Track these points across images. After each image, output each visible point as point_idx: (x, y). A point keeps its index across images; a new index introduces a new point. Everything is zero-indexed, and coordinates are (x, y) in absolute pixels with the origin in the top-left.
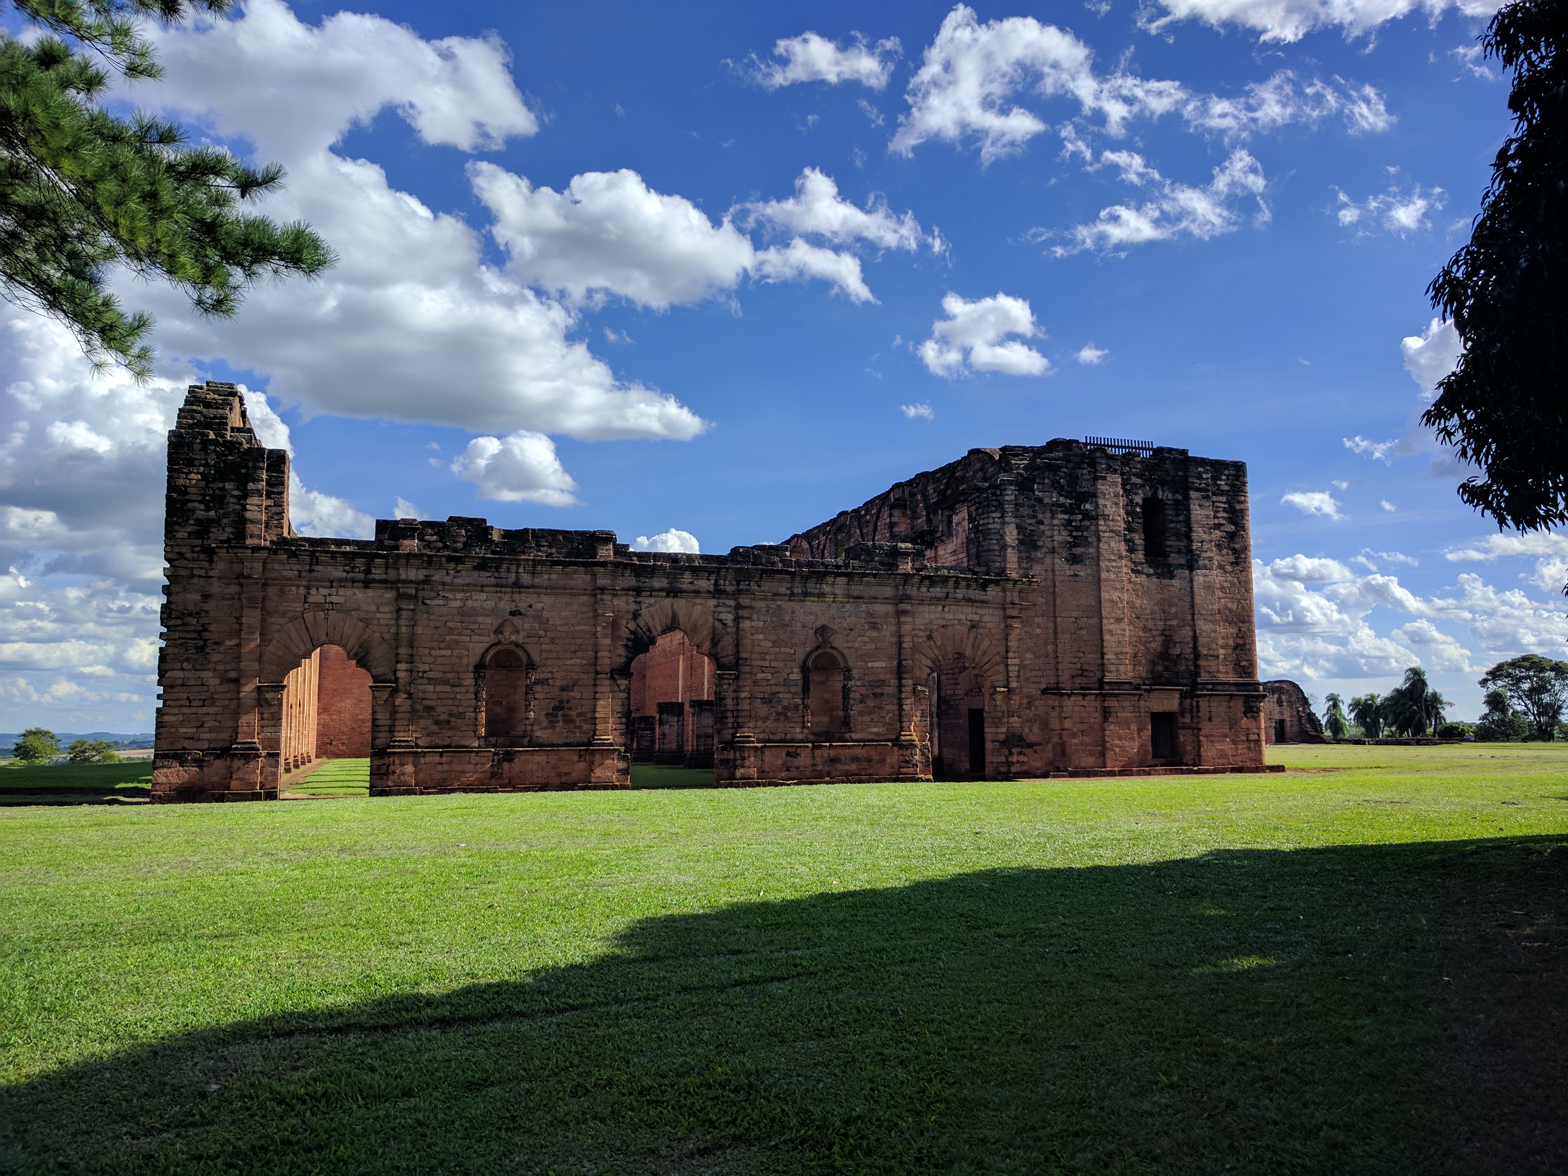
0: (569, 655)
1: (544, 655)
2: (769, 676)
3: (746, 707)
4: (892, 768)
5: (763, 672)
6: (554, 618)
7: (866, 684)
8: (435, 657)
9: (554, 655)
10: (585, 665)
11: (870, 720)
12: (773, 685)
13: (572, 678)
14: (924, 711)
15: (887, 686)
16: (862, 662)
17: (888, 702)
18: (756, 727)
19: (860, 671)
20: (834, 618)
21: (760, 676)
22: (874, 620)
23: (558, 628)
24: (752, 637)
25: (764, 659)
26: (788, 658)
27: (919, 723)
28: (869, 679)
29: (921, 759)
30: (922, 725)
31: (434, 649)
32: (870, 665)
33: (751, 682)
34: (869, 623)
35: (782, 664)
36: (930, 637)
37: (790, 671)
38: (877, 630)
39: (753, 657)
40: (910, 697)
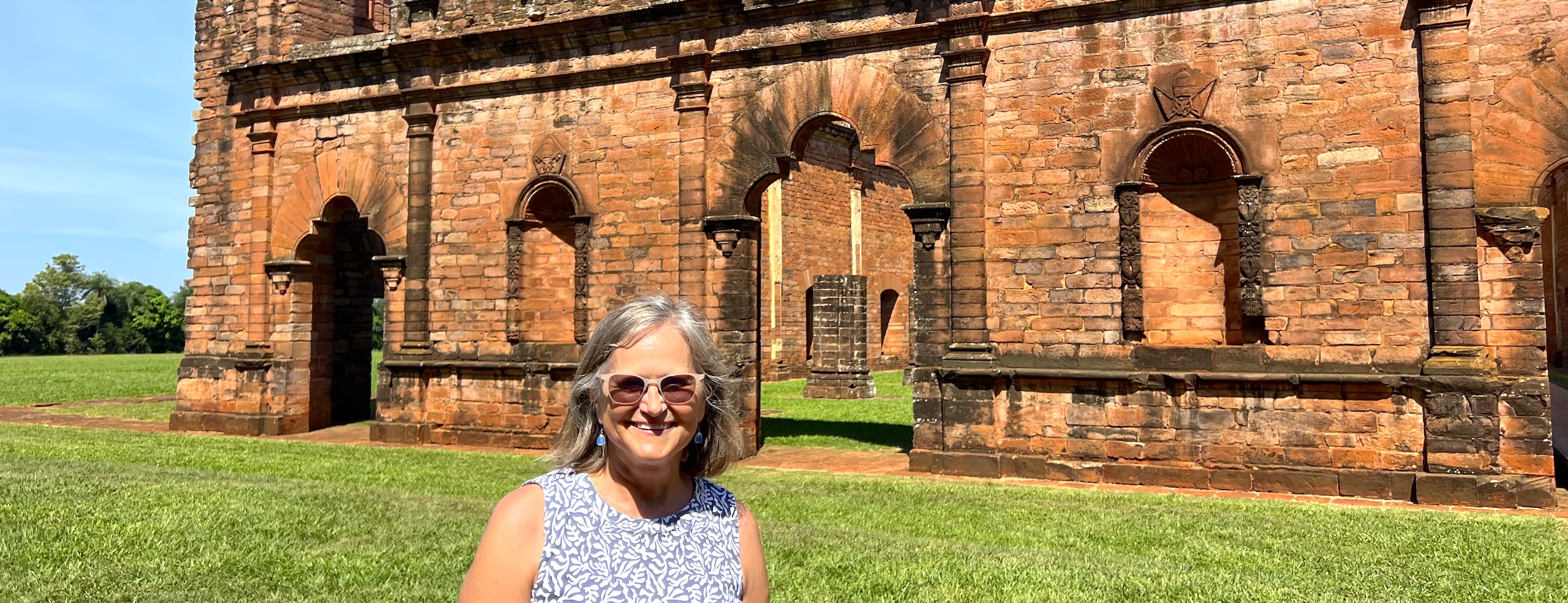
0: (642, 190)
1: (604, 193)
2: (1034, 208)
3: (974, 282)
4: (1398, 448)
5: (1016, 198)
6: (618, 124)
7: (1314, 211)
8: (460, 207)
9: (618, 192)
10: (666, 206)
11: (1329, 311)
12: (1042, 228)
13: (646, 233)
14: (1523, 283)
15: (1385, 214)
16: (1299, 152)
17: (1389, 259)
18: (1000, 330)
19: (1291, 177)
20: (1209, 45)
21: (1009, 208)
22: (1336, 34)
23: (625, 141)
24: (990, 120)
25: (1018, 168)
26: (1078, 161)
27: (1503, 319)
28: (1325, 198)
29: (1509, 426)
30: (1518, 325)
31: (456, 195)
32: (1324, 158)
33: (989, 224)
34: (1319, 43)
35: (1065, 175)
36: (1543, 58)
37: (1087, 191)
38: (1349, 61)
39: (990, 163)
40: (1465, 241)
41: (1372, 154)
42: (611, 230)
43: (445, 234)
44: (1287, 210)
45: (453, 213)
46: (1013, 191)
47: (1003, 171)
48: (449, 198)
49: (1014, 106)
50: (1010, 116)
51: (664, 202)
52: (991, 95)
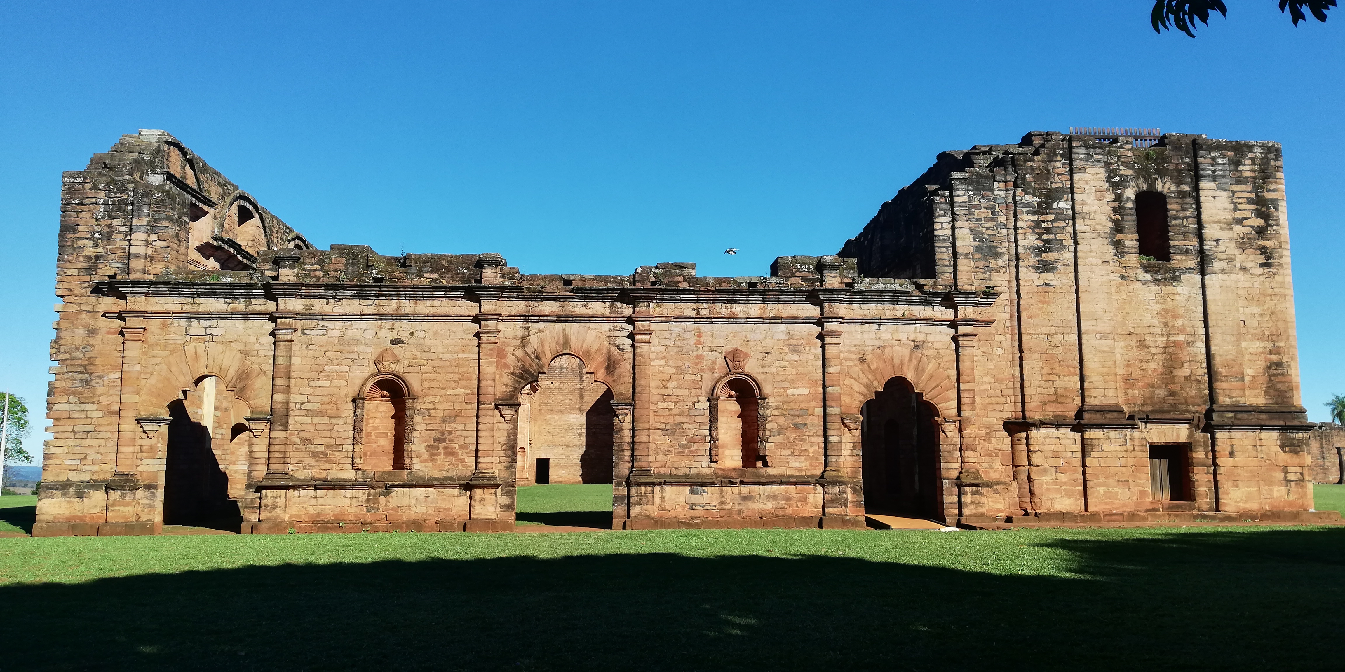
2: (672, 405)
3: (645, 439)
4: (815, 508)
5: (664, 401)
6: (437, 346)
7: (785, 413)
8: (314, 387)
9: (435, 384)
10: (468, 394)
11: (790, 453)
12: (676, 415)
13: (454, 409)
14: (855, 444)
15: (810, 415)
16: (780, 389)
17: (811, 434)
18: (656, 461)
19: (777, 398)
20: (748, 341)
21: (661, 405)
22: (794, 342)
23: (441, 356)
24: (652, 363)
25: (665, 387)
26: (693, 385)
27: (849, 457)
28: (789, 408)
29: (852, 498)
30: (854, 459)
31: (312, 380)
32: (790, 392)
33: (651, 412)
34: (789, 345)
35: (687, 392)
36: (863, 360)
37: (696, 399)
38: (798, 353)
39: (653, 384)
40: (838, 427)
41: (806, 391)
42: (431, 406)
43: (302, 403)
44: (776, 412)
45: (309, 391)
46: (665, 397)
47: (658, 388)
48: (306, 381)
49: (664, 358)
50: (663, 362)
51: (468, 392)
52: (653, 352)
